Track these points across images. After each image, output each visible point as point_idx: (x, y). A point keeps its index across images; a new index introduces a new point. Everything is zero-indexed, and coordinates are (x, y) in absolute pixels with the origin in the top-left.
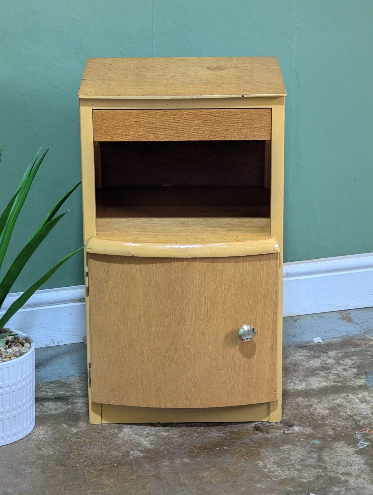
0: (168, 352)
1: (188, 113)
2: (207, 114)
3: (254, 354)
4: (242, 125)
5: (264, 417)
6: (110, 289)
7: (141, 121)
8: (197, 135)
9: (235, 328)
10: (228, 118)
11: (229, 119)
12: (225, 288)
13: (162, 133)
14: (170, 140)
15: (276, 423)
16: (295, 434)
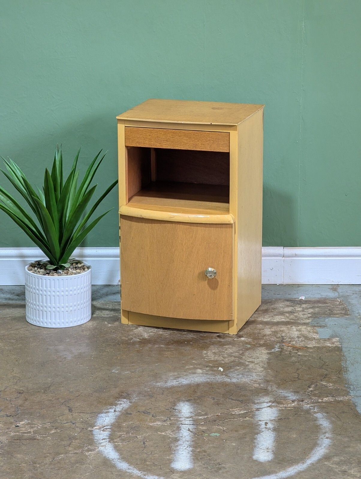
0: (164, 281)
1: (180, 132)
2: (191, 133)
3: (217, 288)
4: (212, 142)
5: (226, 331)
6: (131, 238)
7: (153, 135)
8: (186, 146)
9: (204, 269)
10: (204, 137)
12: (198, 243)
13: (165, 144)
14: (170, 148)
15: (233, 335)
16: (239, 341)
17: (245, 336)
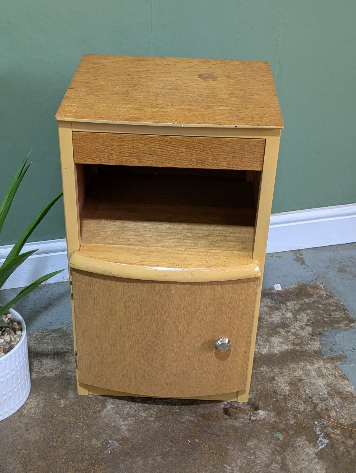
0: (148, 354)
1: (175, 140)
2: (195, 141)
3: (228, 357)
4: (232, 155)
6: (93, 299)
7: (124, 145)
8: (184, 162)
9: (211, 338)
11: (219, 148)
12: (204, 306)
13: (146, 159)
14: (155, 166)
15: (244, 404)
16: (260, 422)
17: (261, 405)
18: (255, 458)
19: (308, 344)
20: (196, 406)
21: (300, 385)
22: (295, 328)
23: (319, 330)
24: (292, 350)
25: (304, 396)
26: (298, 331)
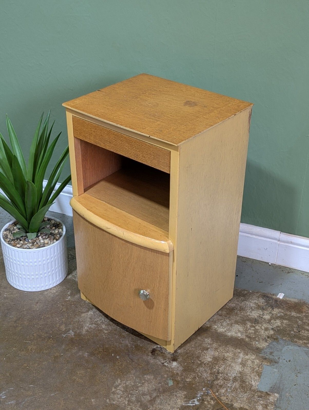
3: (153, 308)
7: (97, 132)
8: (127, 154)
11: (145, 149)
13: (108, 145)
15: (169, 353)
16: (168, 368)
17: (180, 359)
18: (141, 386)
19: (259, 341)
20: (139, 338)
21: (221, 362)
22: (261, 327)
23: (278, 336)
24: (243, 339)
25: (215, 370)
26: (261, 330)
